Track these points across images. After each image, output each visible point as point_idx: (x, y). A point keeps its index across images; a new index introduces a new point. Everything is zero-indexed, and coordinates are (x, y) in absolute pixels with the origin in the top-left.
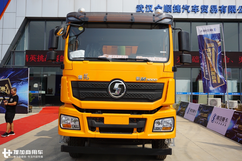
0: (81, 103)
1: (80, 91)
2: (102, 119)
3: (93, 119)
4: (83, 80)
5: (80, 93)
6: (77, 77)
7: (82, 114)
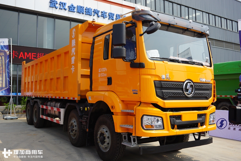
0: (164, 103)
1: (163, 91)
2: (180, 117)
3: (174, 118)
4: (165, 80)
5: (164, 92)
6: (161, 77)
7: (166, 113)
